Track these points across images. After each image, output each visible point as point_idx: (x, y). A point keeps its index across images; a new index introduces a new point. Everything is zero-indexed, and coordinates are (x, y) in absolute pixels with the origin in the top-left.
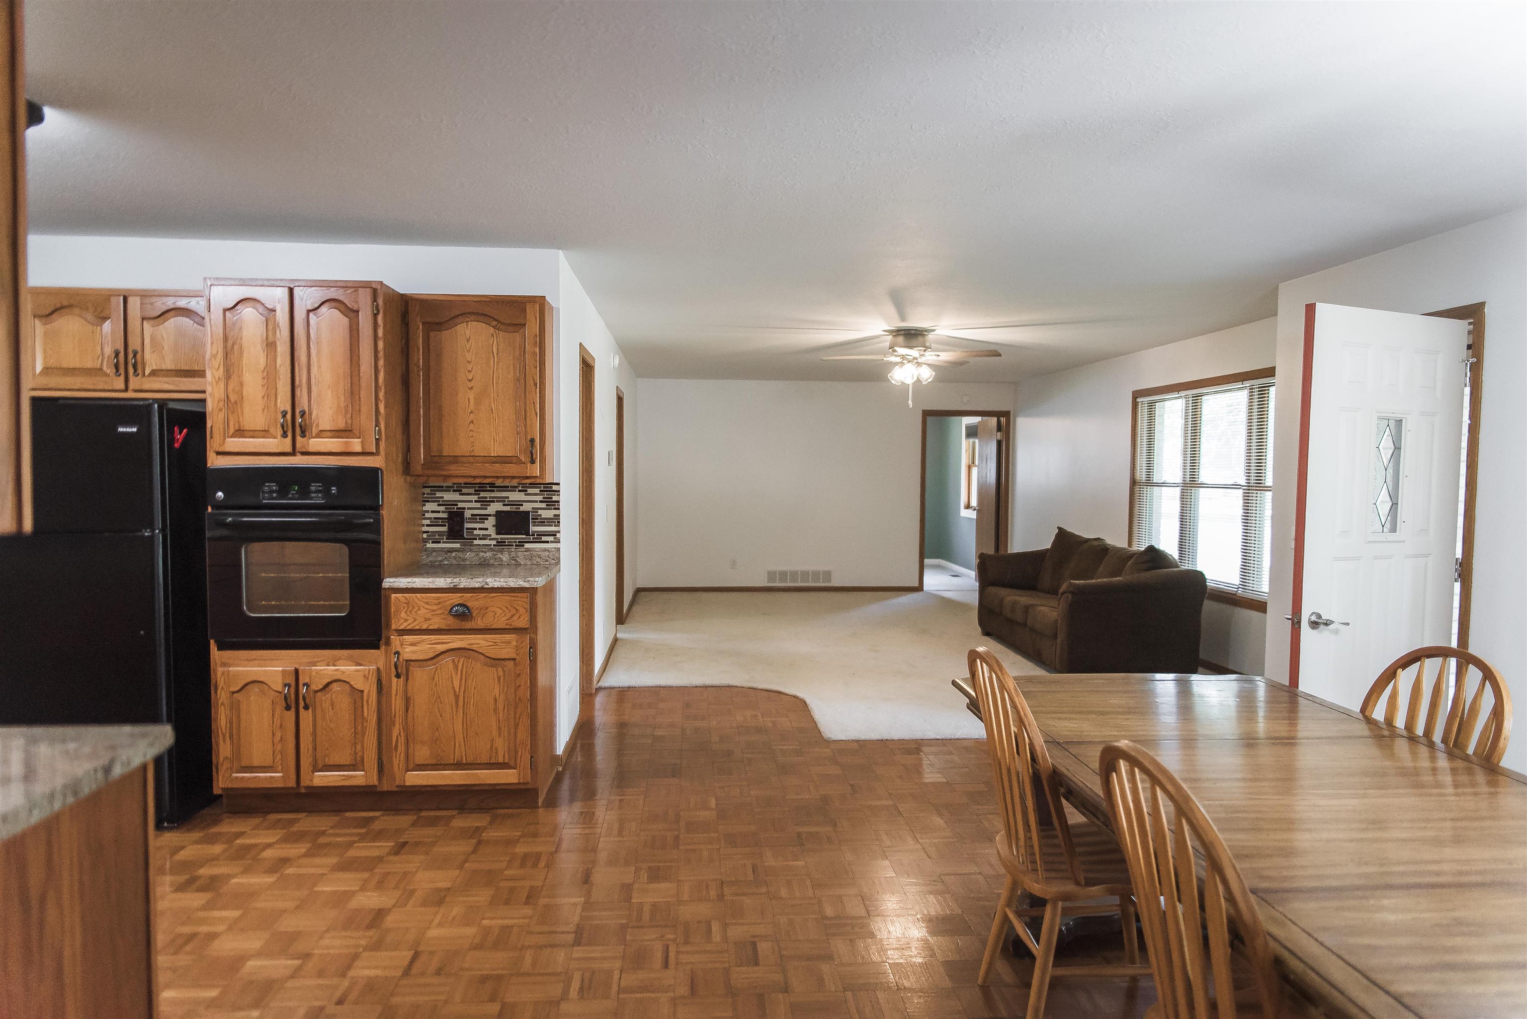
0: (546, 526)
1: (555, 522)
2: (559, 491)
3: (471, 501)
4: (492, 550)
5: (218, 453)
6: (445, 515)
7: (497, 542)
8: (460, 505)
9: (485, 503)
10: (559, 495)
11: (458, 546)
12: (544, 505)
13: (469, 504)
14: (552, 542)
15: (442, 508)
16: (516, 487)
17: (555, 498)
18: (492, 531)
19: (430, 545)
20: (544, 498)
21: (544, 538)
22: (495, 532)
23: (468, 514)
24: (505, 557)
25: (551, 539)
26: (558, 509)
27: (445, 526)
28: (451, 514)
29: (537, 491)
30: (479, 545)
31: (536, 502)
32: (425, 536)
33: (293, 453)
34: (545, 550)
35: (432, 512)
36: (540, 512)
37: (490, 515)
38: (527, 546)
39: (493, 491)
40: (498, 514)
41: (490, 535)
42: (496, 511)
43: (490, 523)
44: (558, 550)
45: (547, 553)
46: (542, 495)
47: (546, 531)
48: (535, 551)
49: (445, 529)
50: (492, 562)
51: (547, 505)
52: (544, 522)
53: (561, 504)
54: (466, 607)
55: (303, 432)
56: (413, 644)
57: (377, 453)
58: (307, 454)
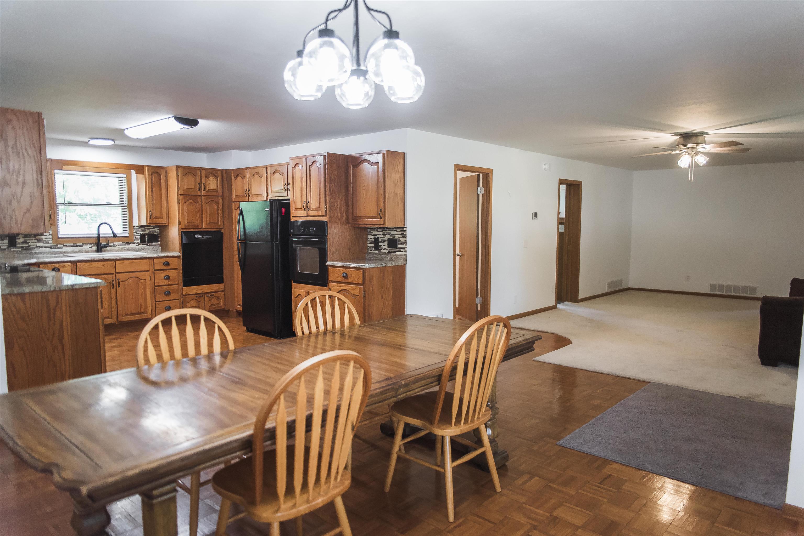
0: (402, 245)
1: (405, 244)
2: (406, 230)
3: (380, 234)
4: (386, 254)
5: (293, 217)
6: (373, 240)
7: (388, 251)
8: (378, 236)
9: (385, 235)
10: (406, 232)
11: (377, 252)
12: (401, 236)
13: (380, 235)
14: (404, 252)
15: (373, 237)
16: (393, 229)
17: (405, 233)
18: (386, 247)
19: (370, 251)
20: (402, 233)
21: (402, 250)
22: (387, 247)
23: (380, 239)
24: (389, 257)
25: (403, 250)
26: (406, 238)
27: (373, 244)
28: (375, 239)
29: (400, 230)
30: (383, 252)
31: (399, 235)
32: (368, 248)
33: (307, 216)
34: (401, 255)
35: (370, 238)
36: (401, 239)
37: (386, 240)
38: (397, 253)
39: (387, 230)
40: (389, 240)
41: (386, 248)
42: (388, 239)
43: (386, 243)
44: (406, 255)
45: (401, 256)
46: (401, 232)
47: (403, 247)
48: (398, 255)
49: (373, 245)
50: (385, 259)
51: (403, 236)
52: (401, 243)
53: (407, 236)
54: (346, 274)
55: (309, 209)
56: (334, 286)
57: (326, 215)
58: (310, 216)
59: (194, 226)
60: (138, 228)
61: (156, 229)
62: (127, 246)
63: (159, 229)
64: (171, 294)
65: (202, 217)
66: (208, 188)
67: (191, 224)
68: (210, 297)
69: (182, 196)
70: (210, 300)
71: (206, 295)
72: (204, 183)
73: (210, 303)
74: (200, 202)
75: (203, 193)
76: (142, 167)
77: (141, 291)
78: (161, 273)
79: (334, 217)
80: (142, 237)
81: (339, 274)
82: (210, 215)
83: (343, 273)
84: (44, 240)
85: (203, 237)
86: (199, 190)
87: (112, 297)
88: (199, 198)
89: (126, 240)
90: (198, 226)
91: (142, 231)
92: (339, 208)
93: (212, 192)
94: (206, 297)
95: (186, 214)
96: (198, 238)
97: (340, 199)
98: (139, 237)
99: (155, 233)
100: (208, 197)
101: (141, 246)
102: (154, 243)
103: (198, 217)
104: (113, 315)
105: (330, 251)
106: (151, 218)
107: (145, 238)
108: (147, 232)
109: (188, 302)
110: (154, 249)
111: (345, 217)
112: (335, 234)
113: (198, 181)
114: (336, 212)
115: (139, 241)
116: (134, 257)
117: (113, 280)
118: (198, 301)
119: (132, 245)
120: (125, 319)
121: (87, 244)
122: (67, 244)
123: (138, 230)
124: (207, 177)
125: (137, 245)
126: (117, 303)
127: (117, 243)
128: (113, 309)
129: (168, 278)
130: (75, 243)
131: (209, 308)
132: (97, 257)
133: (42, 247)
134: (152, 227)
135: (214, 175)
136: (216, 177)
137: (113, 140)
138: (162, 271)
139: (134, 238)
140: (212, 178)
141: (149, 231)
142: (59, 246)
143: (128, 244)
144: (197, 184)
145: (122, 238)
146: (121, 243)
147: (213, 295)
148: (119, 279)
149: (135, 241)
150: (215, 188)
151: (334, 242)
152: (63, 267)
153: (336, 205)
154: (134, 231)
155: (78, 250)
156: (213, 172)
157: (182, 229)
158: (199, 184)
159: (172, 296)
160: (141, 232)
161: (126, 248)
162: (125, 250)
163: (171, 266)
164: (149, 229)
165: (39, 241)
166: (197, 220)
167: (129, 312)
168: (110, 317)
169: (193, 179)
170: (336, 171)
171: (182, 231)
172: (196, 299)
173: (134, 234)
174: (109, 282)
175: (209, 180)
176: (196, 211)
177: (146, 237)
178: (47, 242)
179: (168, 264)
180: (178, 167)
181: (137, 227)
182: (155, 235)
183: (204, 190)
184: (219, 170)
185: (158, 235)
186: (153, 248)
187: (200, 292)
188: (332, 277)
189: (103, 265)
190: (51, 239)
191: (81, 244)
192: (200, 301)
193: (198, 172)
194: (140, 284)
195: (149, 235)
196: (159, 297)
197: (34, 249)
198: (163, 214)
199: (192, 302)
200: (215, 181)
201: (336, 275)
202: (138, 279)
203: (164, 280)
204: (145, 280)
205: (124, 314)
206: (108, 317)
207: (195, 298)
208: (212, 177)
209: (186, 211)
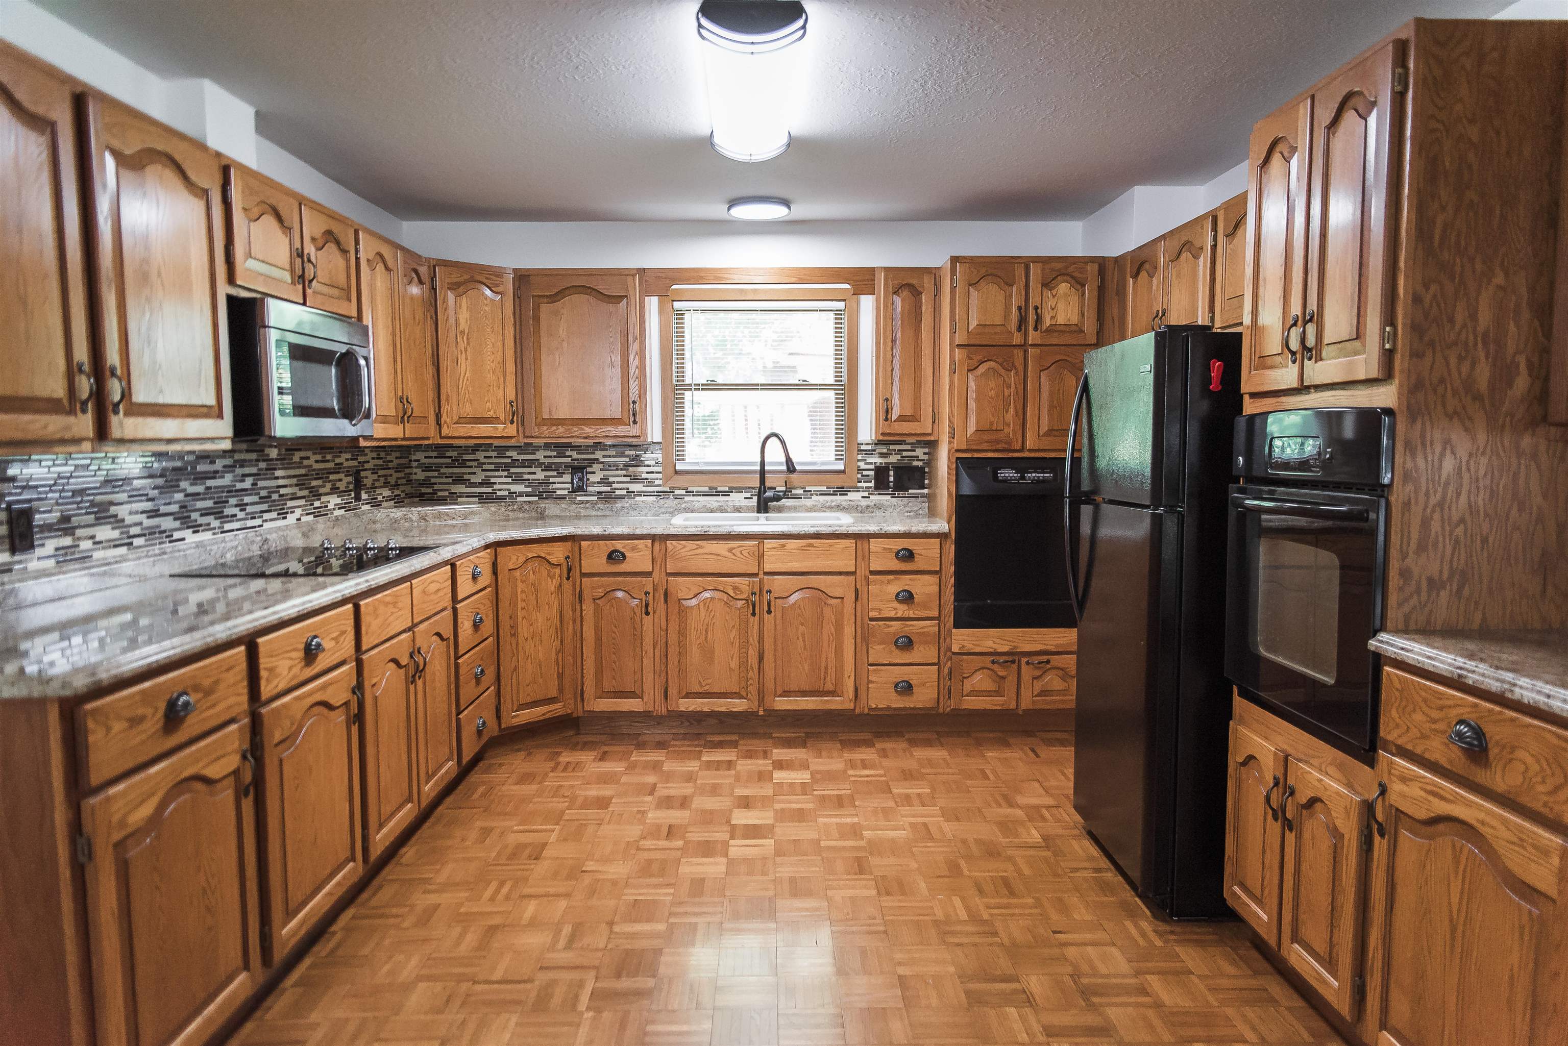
5: (1254, 395)
33: (1303, 390)
54: (1479, 733)
55: (1310, 350)
56: (1404, 779)
57: (1386, 375)
58: (1319, 387)
59: (998, 442)
60: (869, 447)
61: (920, 452)
62: (839, 498)
63: (926, 450)
64: (916, 646)
65: (1024, 413)
66: (1047, 322)
67: (986, 437)
68: (1039, 668)
69: (964, 352)
70: (1034, 678)
71: (1024, 660)
72: (1039, 305)
73: (1038, 686)
74: (1020, 368)
75: (1033, 337)
76: (871, 272)
77: (829, 629)
78: (889, 582)
79: (1440, 390)
80: (880, 473)
81: (1434, 721)
82: (1052, 407)
83: (1461, 722)
84: (644, 476)
85: (1023, 478)
86: (1019, 329)
87: (751, 640)
88: (1018, 354)
89: (838, 481)
90: (1010, 444)
91: (882, 455)
92: (1485, 335)
93: (1063, 332)
94: (1024, 667)
95: (972, 405)
96: (1005, 481)
97: (1499, 279)
98: (872, 473)
99: (915, 463)
100: (1047, 348)
101: (876, 498)
102: (910, 491)
103: (1010, 415)
104: (750, 688)
105: (1405, 574)
106: (886, 419)
107: (889, 476)
108: (894, 459)
109: (965, 675)
110: (907, 509)
111: (1522, 383)
112: (1447, 484)
113: (1016, 299)
114: (1461, 359)
115: (872, 484)
116: (812, 530)
117: (754, 594)
118: (998, 675)
119: (853, 496)
120: (783, 704)
121: (740, 490)
122: (695, 489)
123: (869, 453)
124: (1047, 284)
125: (866, 494)
126: (761, 659)
127: (812, 488)
128: (751, 674)
129: (907, 598)
130: (714, 485)
131: (1034, 702)
132: (715, 526)
133: (640, 494)
134: (909, 447)
135: (1072, 277)
136: (1079, 284)
137: (786, 203)
138: (891, 577)
139: (859, 476)
140: (1063, 287)
141: (899, 457)
142: (677, 492)
143: (842, 491)
144: (1014, 310)
145: (828, 476)
146: (824, 488)
147: (1048, 662)
148: (770, 592)
149: (859, 485)
150: (1075, 319)
151: (1436, 526)
152: (634, 549)
153: (1460, 317)
154: (860, 457)
155: (716, 505)
156: (1071, 269)
157: (958, 451)
158: (1020, 309)
159: (916, 655)
160: (879, 461)
161: (833, 504)
162: (831, 508)
163: (919, 563)
164: (899, 450)
165: (635, 479)
166: (1009, 425)
167: (794, 687)
168: (743, 693)
169: (1001, 297)
170: (1471, 121)
171: (957, 458)
172: (992, 670)
173: (859, 464)
174: (744, 596)
175: (1054, 297)
176: (1006, 394)
177: (891, 473)
178: (651, 483)
179: (909, 555)
180: (955, 260)
181: (867, 444)
182: (917, 467)
183: (1036, 329)
184: (1093, 260)
185: (922, 468)
186: (905, 506)
187: (1005, 649)
188: (1397, 726)
189: (730, 550)
190: (660, 476)
191: (727, 489)
192: (1003, 678)
193: (1020, 271)
194: (827, 611)
195: (898, 469)
196: (878, 652)
197: (622, 497)
198: (923, 407)
199: (978, 677)
200: (1075, 299)
201: (1418, 717)
202: (823, 596)
203: (896, 604)
204: (843, 598)
205: (779, 692)
206: (735, 693)
207: (990, 665)
208: (1064, 284)
209: (972, 395)
